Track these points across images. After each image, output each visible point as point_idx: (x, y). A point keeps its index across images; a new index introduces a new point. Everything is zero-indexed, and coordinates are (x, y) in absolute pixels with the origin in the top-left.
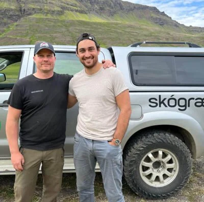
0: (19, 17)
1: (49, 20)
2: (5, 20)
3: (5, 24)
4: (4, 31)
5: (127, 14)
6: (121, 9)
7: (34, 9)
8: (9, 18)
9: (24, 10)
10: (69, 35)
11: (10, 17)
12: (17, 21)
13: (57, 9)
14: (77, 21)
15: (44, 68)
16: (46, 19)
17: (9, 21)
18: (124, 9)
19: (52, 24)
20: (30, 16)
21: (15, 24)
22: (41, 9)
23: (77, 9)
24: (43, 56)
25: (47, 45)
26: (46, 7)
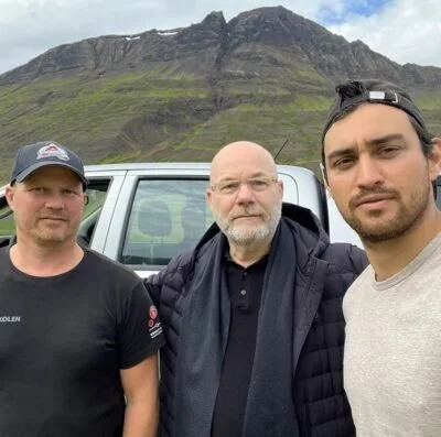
0: (211, 112)
1: (264, 114)
2: (188, 119)
3: (187, 126)
4: (184, 139)
5: (431, 91)
6: (418, 83)
7: (238, 96)
8: (194, 115)
9: (221, 100)
10: (300, 141)
11: (197, 113)
12: (206, 120)
13: (280, 92)
14: (320, 113)
15: (44, 231)
16: (260, 112)
17: (194, 121)
18: (423, 82)
19: (271, 121)
20: (231, 110)
21: (205, 125)
22: (252, 96)
23: (320, 89)
24: (47, 191)
25: (62, 154)
26: (260, 91)
